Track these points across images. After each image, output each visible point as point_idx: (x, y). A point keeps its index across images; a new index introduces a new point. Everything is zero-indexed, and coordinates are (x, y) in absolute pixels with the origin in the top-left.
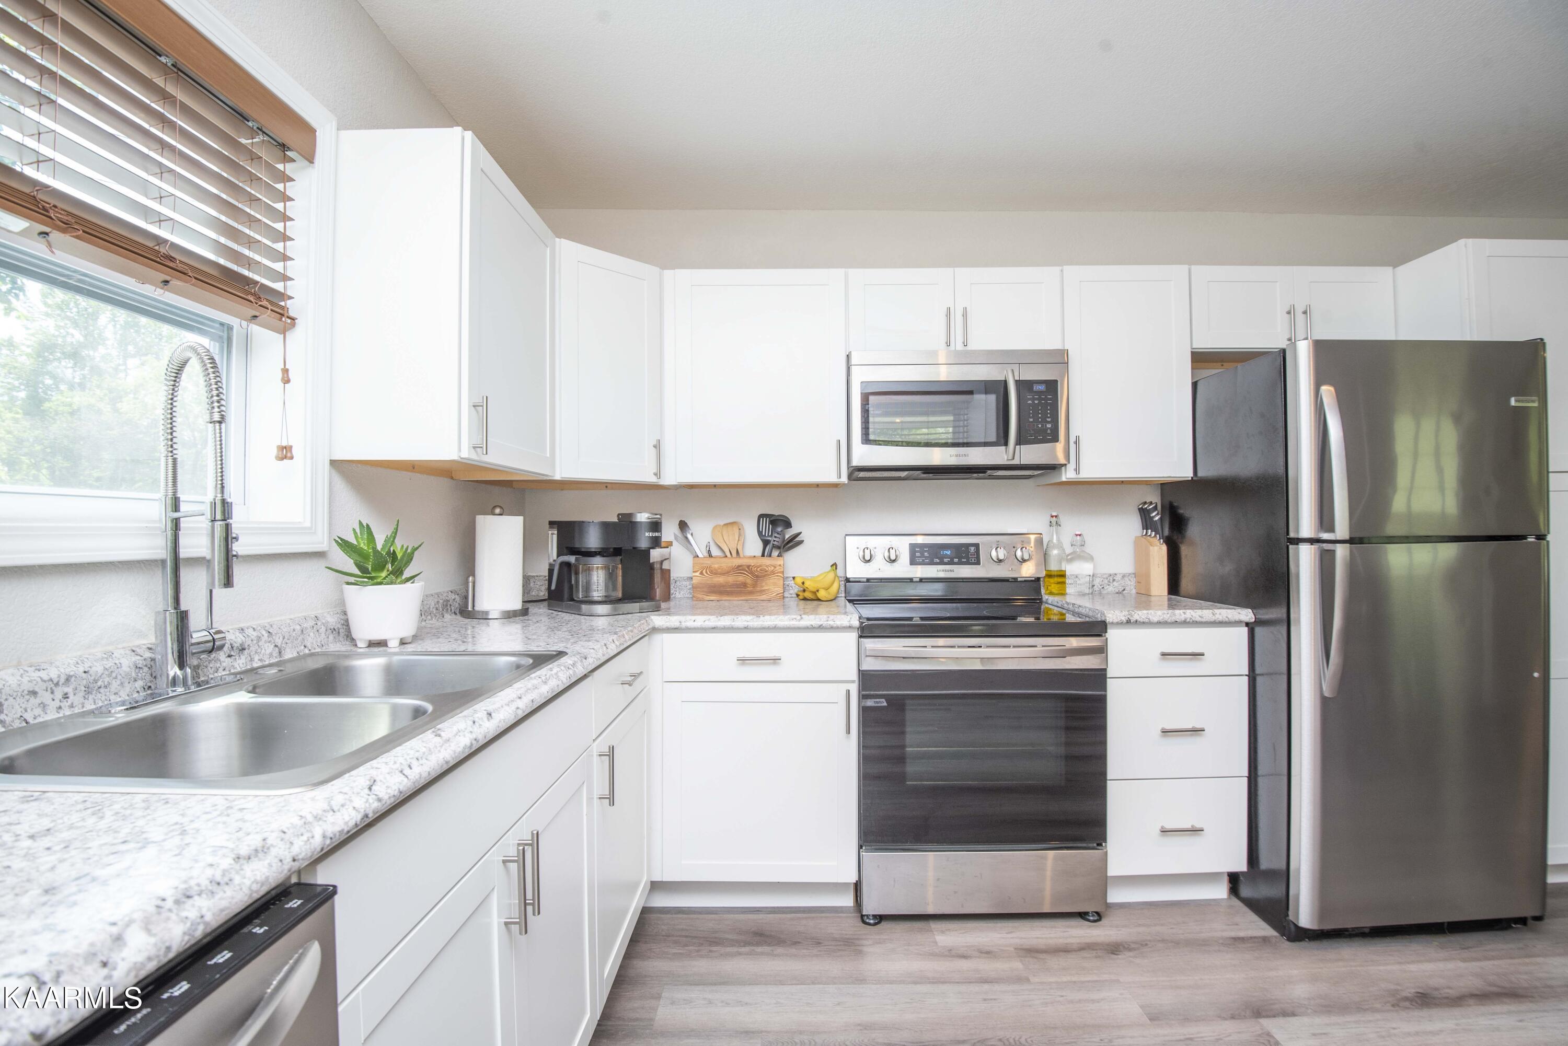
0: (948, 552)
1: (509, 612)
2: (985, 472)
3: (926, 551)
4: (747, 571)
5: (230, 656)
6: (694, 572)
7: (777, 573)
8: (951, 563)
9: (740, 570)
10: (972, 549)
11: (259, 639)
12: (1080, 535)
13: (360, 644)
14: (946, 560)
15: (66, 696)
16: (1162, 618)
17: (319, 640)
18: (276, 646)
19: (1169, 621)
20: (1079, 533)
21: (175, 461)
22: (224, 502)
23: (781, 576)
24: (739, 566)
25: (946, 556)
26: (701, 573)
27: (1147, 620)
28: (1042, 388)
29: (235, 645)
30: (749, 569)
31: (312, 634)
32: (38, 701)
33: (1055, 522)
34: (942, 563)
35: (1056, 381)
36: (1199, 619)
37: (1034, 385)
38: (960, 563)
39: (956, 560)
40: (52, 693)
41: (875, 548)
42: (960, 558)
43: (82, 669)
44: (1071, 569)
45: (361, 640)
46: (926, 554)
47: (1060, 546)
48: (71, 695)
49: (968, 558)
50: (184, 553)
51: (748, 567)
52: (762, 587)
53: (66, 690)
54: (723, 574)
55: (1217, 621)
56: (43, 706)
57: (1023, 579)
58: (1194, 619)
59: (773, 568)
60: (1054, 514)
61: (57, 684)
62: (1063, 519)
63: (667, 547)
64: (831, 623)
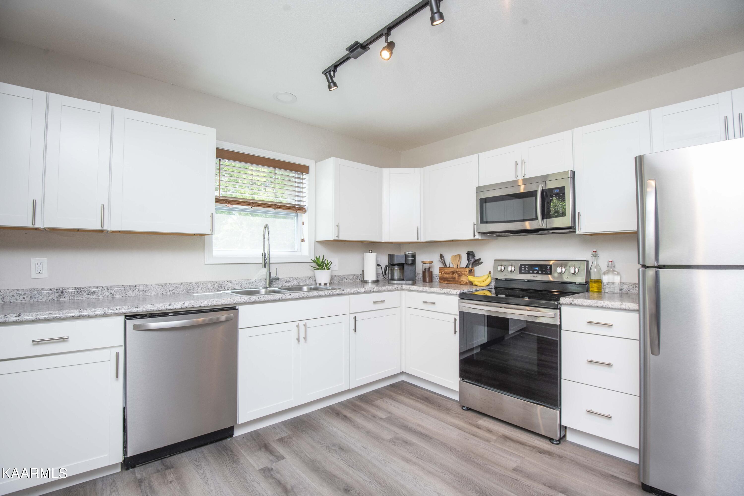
0: (537, 269)
1: (373, 281)
2: (538, 232)
3: (527, 268)
4: (456, 273)
5: (286, 283)
6: (440, 272)
7: (466, 274)
8: (538, 273)
9: (453, 272)
10: (548, 267)
11: (293, 280)
12: (612, 261)
13: (318, 284)
14: (535, 272)
15: (252, 285)
16: (589, 304)
17: (310, 282)
18: (298, 282)
19: (593, 305)
20: (611, 260)
21: (269, 245)
22: (264, 253)
23: (467, 276)
24: (453, 271)
25: (536, 270)
26: (442, 273)
27: (581, 304)
28: (557, 191)
29: (287, 281)
30: (456, 272)
31: (308, 281)
32: (247, 285)
33: (595, 254)
34: (533, 273)
35: (564, 187)
36: (610, 306)
37: (553, 190)
38: (542, 273)
39: (540, 272)
40: (250, 284)
41: (505, 266)
42: (542, 271)
43: (255, 281)
44: (606, 279)
45: (318, 283)
46: (527, 269)
47: (597, 266)
48: (253, 285)
49: (546, 271)
50: (270, 262)
51: (456, 271)
52: (461, 279)
53: (252, 284)
54: (448, 274)
55: (622, 308)
56: (248, 286)
57: (579, 283)
58: (607, 306)
59: (464, 272)
60: (595, 250)
61: (250, 283)
62: (600, 253)
63: (431, 263)
64: (451, 292)
